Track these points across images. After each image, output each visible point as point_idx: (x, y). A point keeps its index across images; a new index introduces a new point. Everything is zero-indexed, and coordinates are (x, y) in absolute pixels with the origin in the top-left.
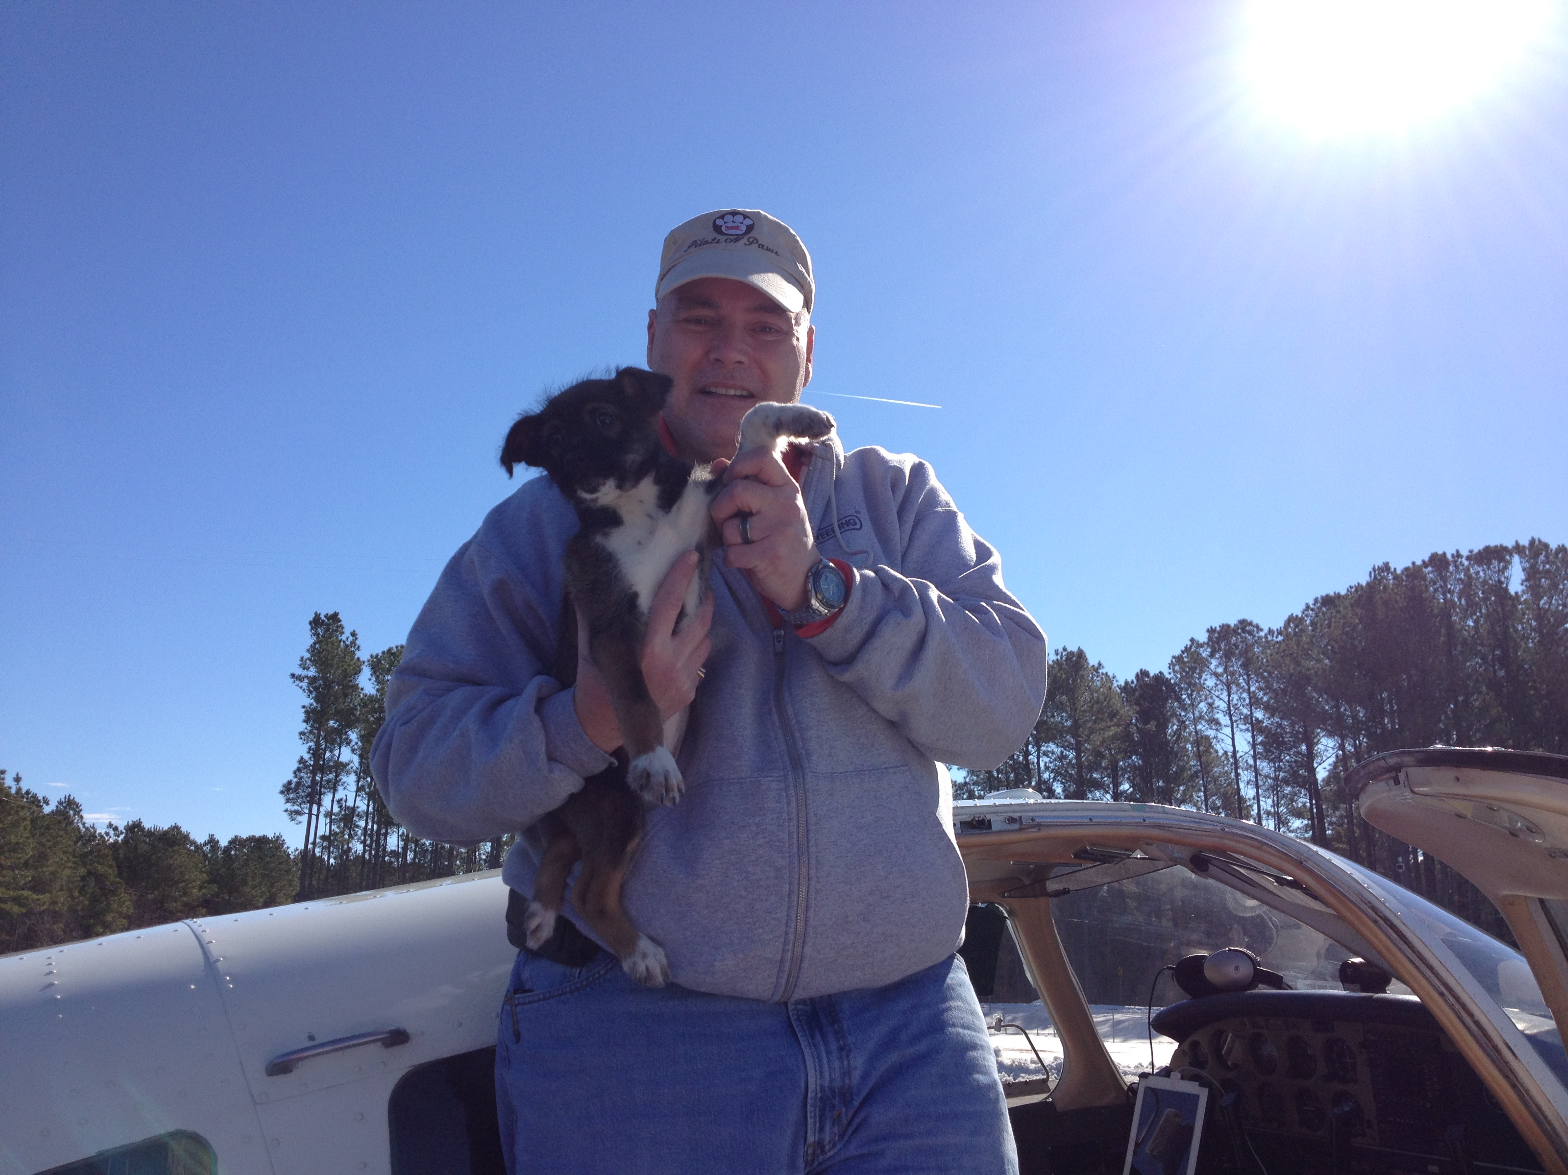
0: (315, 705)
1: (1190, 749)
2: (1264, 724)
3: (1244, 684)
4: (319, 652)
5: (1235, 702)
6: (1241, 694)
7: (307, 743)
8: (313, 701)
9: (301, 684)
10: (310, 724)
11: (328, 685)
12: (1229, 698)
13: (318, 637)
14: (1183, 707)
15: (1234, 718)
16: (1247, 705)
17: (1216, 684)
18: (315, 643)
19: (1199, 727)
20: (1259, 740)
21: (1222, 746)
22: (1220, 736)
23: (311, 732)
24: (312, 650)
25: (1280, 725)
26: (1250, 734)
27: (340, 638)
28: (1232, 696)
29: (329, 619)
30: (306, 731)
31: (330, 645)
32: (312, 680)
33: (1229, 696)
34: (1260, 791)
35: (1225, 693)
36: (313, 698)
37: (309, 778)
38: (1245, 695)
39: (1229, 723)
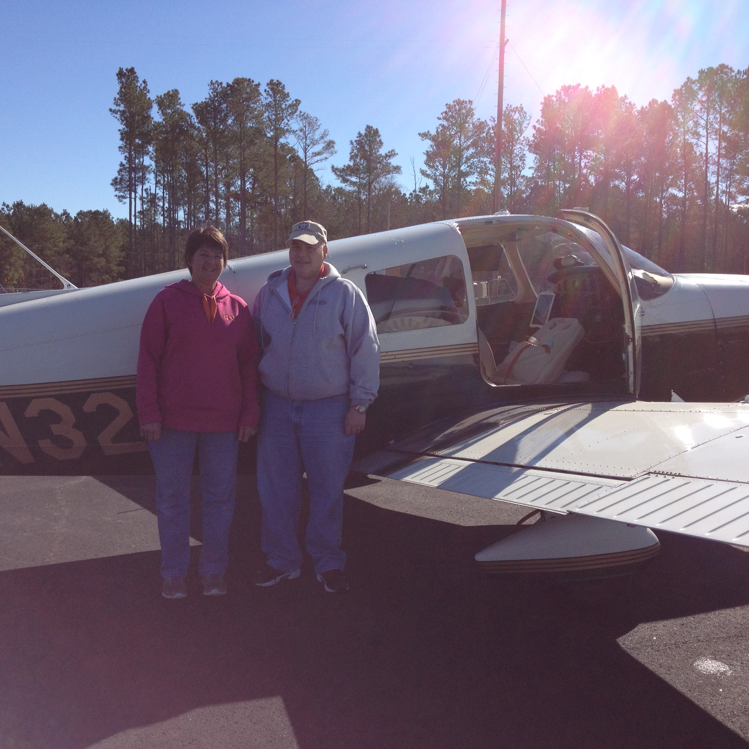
0: (126, 129)
1: (679, 152)
2: (728, 135)
3: (718, 109)
4: (125, 95)
5: (711, 120)
6: (716, 115)
7: (124, 153)
8: (124, 127)
9: (116, 116)
10: (125, 141)
11: (132, 115)
12: (707, 118)
13: (123, 84)
14: (677, 124)
15: (709, 131)
16: (718, 122)
17: (701, 109)
18: (121, 88)
19: (687, 137)
20: (723, 145)
21: (700, 150)
22: (700, 143)
23: (125, 146)
24: (120, 93)
25: (737, 135)
26: (718, 141)
27: (136, 85)
28: (710, 116)
29: (128, 73)
30: (122, 146)
31: (131, 90)
32: (123, 113)
33: (708, 116)
34: (720, 178)
35: (706, 114)
36: (125, 125)
37: (127, 175)
38: (718, 116)
39: (705, 134)
